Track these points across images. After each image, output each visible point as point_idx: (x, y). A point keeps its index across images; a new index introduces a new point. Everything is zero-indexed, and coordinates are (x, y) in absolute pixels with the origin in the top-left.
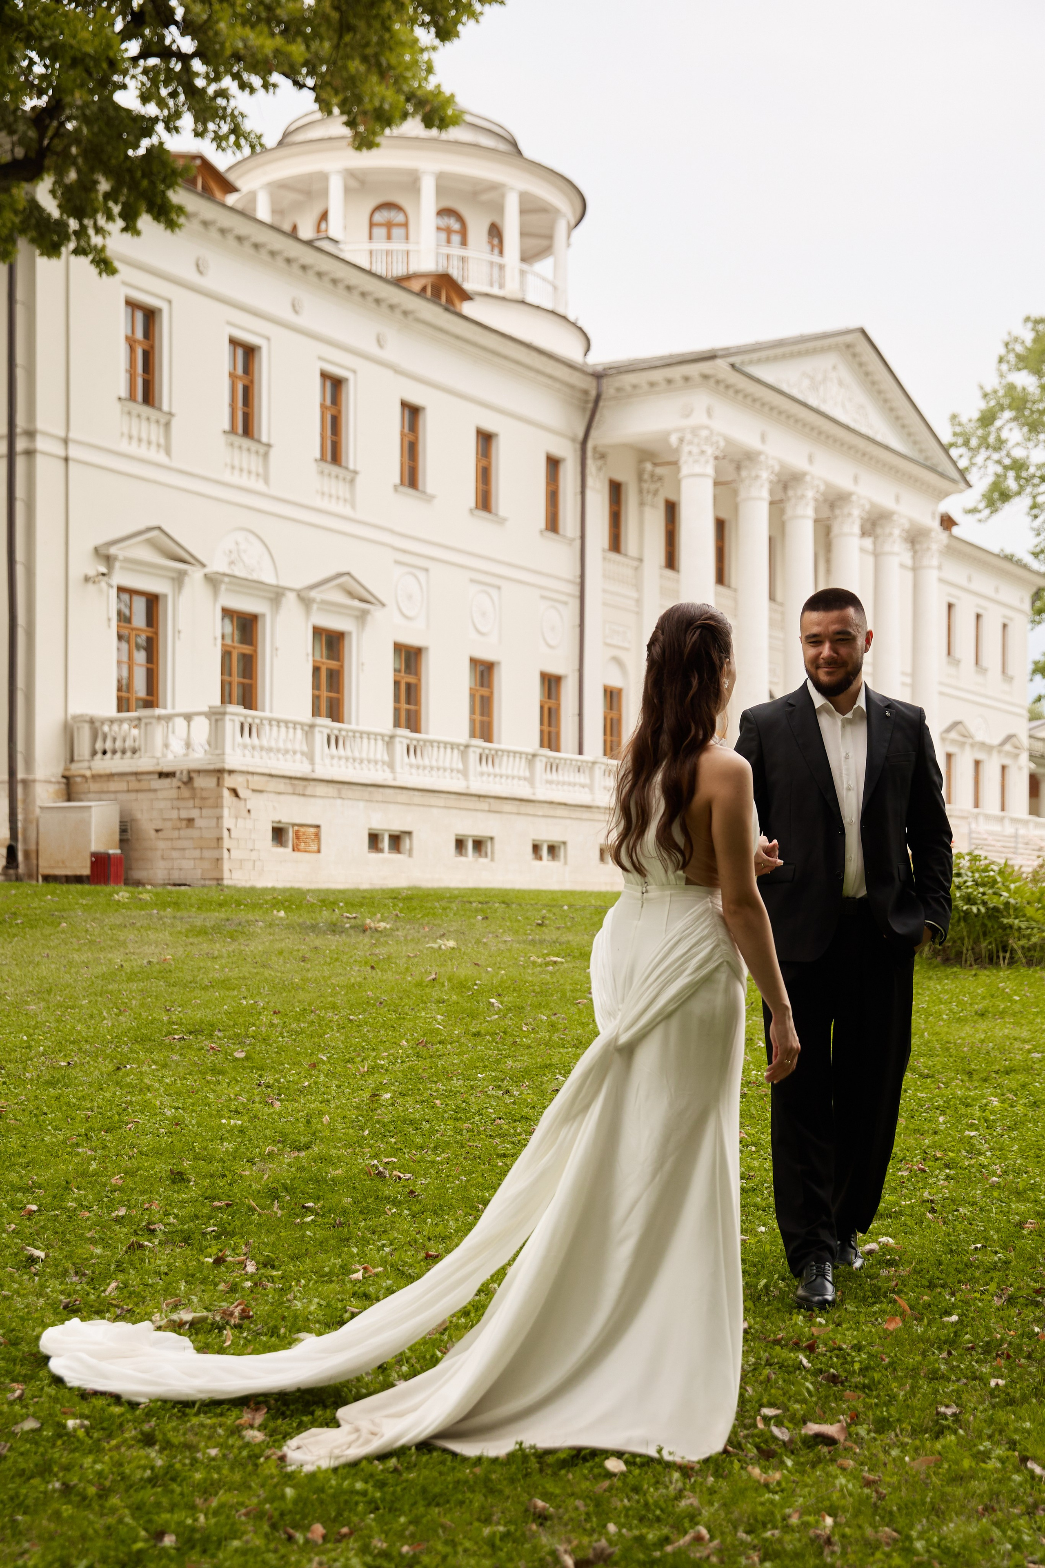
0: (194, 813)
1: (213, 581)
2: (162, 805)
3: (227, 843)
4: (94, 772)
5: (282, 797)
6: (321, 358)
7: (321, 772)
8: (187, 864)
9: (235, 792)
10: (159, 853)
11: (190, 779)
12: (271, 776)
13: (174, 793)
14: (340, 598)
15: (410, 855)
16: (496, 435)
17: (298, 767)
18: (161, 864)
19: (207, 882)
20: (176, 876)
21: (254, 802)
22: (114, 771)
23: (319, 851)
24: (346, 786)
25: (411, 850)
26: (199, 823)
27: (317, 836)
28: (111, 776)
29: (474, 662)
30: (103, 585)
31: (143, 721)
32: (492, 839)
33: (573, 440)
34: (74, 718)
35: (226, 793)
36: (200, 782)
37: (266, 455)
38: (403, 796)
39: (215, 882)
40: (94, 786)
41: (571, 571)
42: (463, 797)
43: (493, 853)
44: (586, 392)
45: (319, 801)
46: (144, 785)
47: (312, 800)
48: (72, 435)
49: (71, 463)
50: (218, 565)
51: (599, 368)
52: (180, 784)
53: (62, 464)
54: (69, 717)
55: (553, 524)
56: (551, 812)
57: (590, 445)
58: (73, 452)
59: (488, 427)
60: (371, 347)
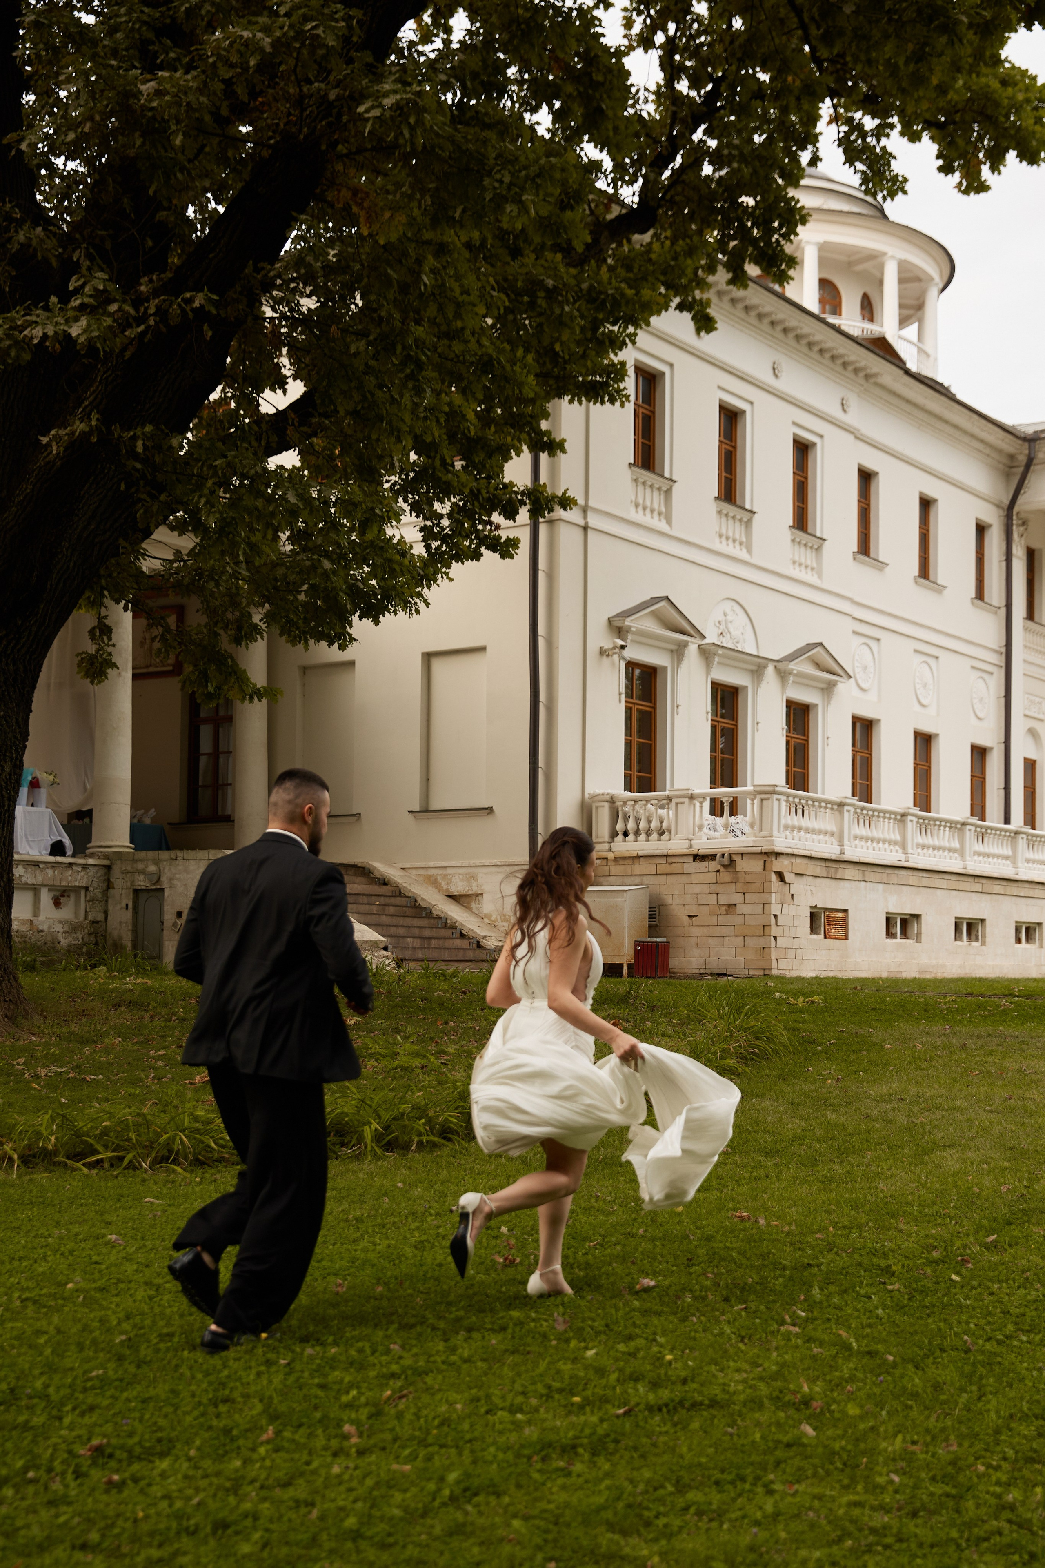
0: (737, 898)
1: (707, 654)
2: (697, 889)
3: (774, 930)
4: (617, 854)
5: (818, 880)
6: (795, 424)
7: (850, 855)
8: (729, 953)
9: (780, 876)
10: (693, 941)
11: (732, 862)
12: (810, 858)
13: (712, 877)
15: (918, 939)
16: (935, 501)
17: (829, 849)
18: (696, 952)
19: (751, 972)
20: (713, 965)
21: (798, 886)
22: (641, 853)
23: (846, 938)
24: (869, 868)
25: (919, 934)
26: (741, 908)
27: (845, 921)
28: (637, 858)
29: (918, 735)
30: (616, 657)
31: (674, 801)
32: (983, 921)
33: (998, 506)
34: (593, 797)
35: (774, 877)
36: (742, 865)
37: (749, 523)
38: (914, 878)
39: (761, 973)
40: (615, 869)
41: (995, 640)
42: (962, 878)
43: (984, 936)
44: (1012, 457)
45: (846, 884)
46: (676, 868)
47: (842, 883)
48: (591, 503)
49: (590, 533)
50: (711, 637)
51: (1030, 431)
52: (719, 867)
53: (579, 533)
54: (587, 796)
55: (980, 594)
56: (1031, 893)
57: (1016, 509)
58: (593, 521)
59: (931, 493)
60: (835, 411)
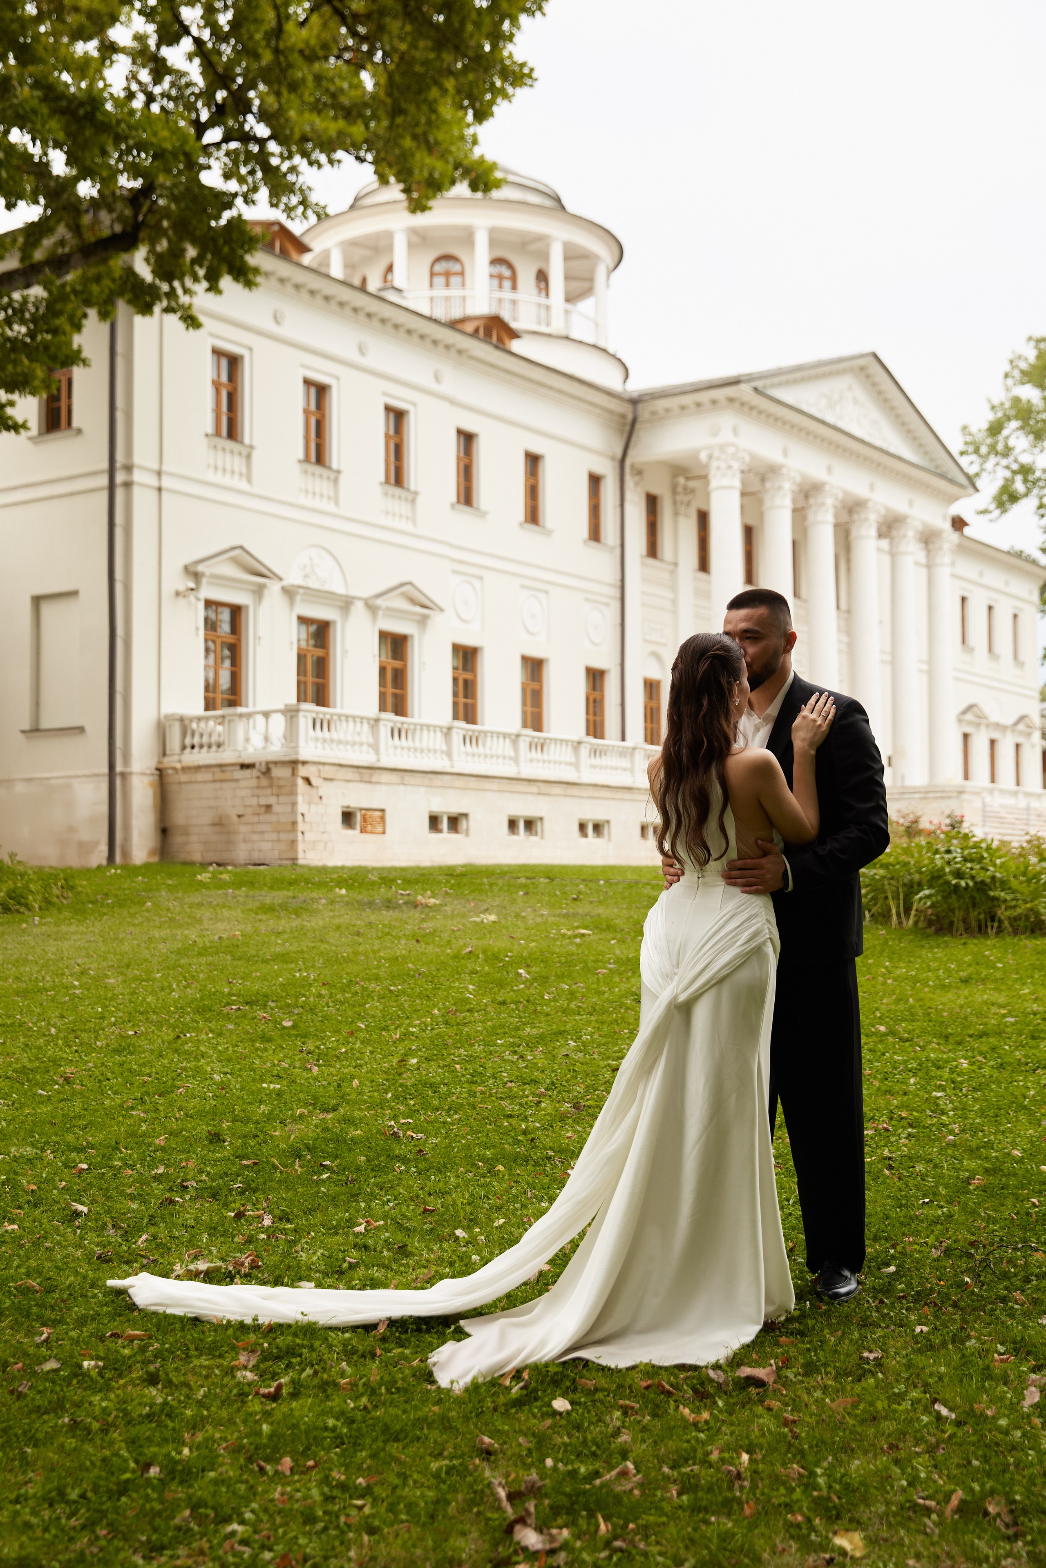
0: (272, 800)
1: (289, 593)
2: (243, 793)
3: (301, 826)
4: (185, 764)
5: (351, 785)
6: (385, 394)
7: (385, 762)
8: (266, 846)
9: (308, 781)
10: (241, 837)
11: (268, 770)
12: (340, 765)
13: (253, 782)
14: (403, 605)
15: (467, 834)
16: (543, 457)
17: (365, 757)
18: (243, 846)
19: (284, 862)
20: (256, 857)
21: (325, 789)
22: (202, 763)
23: (384, 833)
24: (409, 774)
25: (467, 830)
26: (276, 808)
27: (383, 819)
28: (198, 768)
29: (525, 659)
30: (192, 598)
31: (227, 719)
32: (541, 819)
33: (613, 458)
34: (166, 717)
35: (300, 782)
36: (276, 772)
37: (336, 481)
38: (460, 782)
39: (290, 862)
40: (184, 777)
41: (611, 575)
42: (514, 782)
43: (542, 831)
44: (623, 416)
45: (384, 788)
46: (227, 776)
47: (378, 787)
48: (165, 468)
49: (164, 493)
50: (293, 578)
51: (635, 395)
52: (259, 774)
53: (155, 493)
54: (162, 716)
55: (595, 534)
56: (596, 794)
57: (628, 463)
58: (166, 482)
59: (536, 449)
60: (429, 382)
